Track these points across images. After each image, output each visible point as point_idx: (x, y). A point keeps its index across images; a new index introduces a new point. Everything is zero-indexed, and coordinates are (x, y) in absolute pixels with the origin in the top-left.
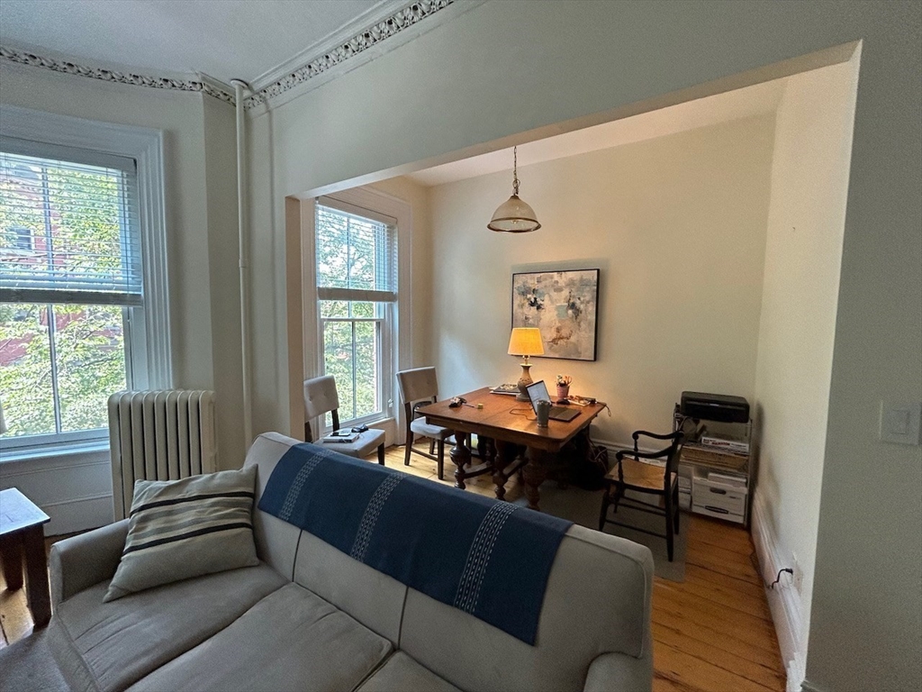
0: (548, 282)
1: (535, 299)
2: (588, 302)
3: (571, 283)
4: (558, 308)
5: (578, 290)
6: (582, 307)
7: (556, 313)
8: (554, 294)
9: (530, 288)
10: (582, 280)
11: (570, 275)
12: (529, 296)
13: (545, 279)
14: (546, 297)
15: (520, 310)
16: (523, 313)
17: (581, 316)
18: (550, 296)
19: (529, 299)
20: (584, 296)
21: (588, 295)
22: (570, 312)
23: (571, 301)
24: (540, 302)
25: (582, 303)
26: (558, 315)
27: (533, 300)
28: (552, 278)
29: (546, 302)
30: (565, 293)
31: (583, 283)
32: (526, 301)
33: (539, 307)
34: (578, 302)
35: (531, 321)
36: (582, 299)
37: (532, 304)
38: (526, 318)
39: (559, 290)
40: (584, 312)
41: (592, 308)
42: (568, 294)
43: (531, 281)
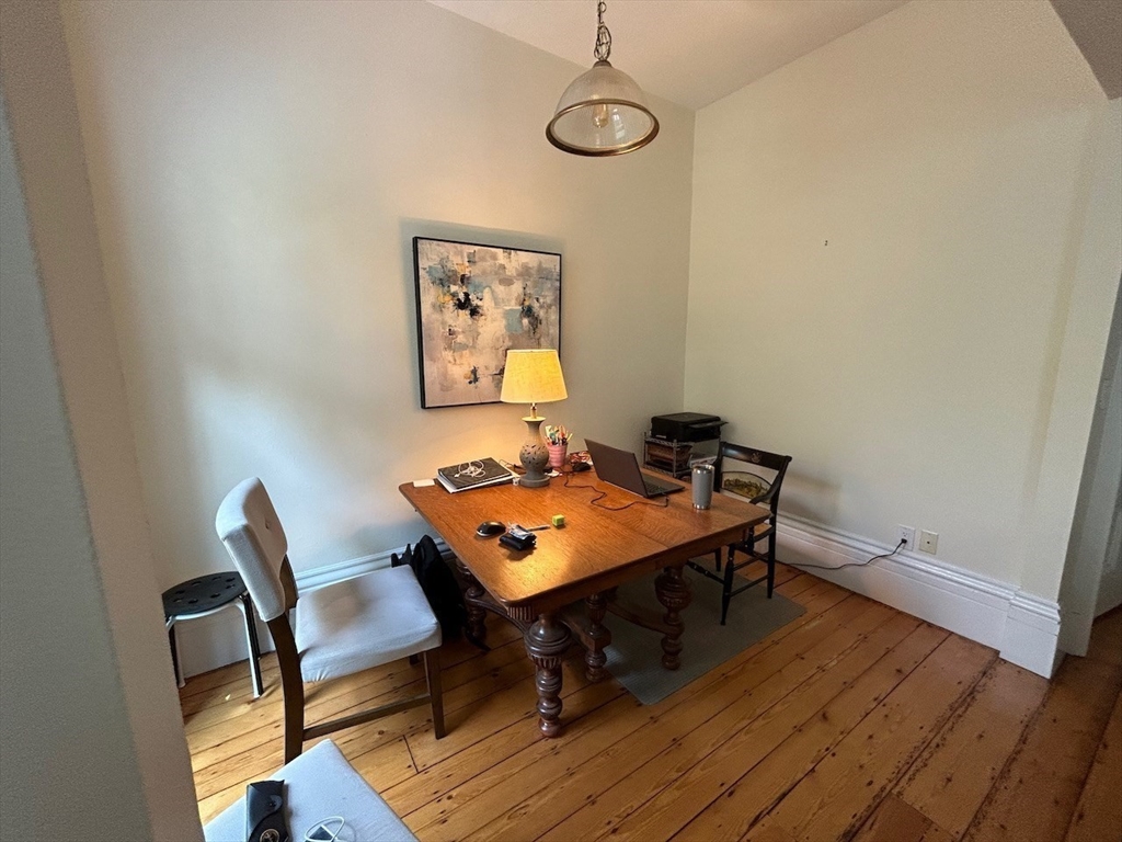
0: (488, 265)
1: (467, 295)
2: (550, 306)
3: (525, 272)
4: (507, 314)
5: (535, 285)
6: (542, 314)
7: (504, 322)
8: (500, 289)
9: (455, 272)
10: (540, 269)
11: (524, 257)
12: (454, 288)
13: (483, 259)
14: (487, 294)
15: (436, 316)
16: (444, 323)
17: (542, 328)
18: (493, 292)
19: (454, 295)
20: (545, 297)
21: (549, 297)
22: (526, 321)
23: (527, 303)
24: (475, 302)
25: (541, 307)
26: (508, 327)
27: (462, 297)
28: (494, 257)
29: (486, 303)
30: (517, 288)
31: (543, 275)
32: (448, 298)
33: (474, 312)
34: (536, 305)
35: (460, 338)
36: (541, 301)
37: (461, 305)
38: (451, 333)
39: (507, 282)
40: (544, 322)
41: (554, 317)
42: (522, 290)
43: (457, 259)
